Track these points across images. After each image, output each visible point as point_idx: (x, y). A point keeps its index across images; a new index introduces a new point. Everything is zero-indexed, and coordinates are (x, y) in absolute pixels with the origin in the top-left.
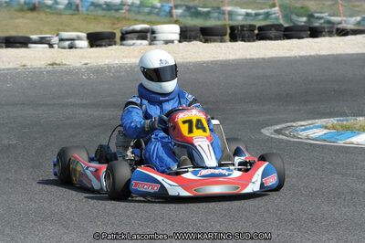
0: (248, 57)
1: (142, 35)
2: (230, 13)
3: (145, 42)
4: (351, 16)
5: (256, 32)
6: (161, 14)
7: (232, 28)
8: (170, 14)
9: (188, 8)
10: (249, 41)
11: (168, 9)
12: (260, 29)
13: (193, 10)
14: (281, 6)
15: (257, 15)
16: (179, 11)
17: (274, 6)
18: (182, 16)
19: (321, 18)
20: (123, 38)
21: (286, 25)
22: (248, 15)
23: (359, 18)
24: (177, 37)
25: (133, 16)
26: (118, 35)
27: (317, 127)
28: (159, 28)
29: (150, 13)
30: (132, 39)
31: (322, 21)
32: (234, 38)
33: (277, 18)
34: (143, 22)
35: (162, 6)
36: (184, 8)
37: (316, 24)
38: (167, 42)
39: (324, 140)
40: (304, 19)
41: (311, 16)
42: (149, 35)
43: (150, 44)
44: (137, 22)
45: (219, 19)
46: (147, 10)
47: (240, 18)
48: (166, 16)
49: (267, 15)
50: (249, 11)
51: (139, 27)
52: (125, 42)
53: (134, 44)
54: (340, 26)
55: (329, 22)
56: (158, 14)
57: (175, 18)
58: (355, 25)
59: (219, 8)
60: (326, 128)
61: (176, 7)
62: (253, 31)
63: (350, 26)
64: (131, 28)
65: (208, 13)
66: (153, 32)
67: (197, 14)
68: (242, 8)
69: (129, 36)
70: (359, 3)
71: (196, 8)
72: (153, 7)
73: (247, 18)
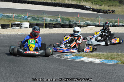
0: (50, 33)
1: (18, 25)
2: (45, 20)
4: (82, 22)
5: (53, 25)
6: (24, 19)
7: (46, 24)
8: (27, 19)
9: (32, 18)
10: (51, 28)
11: (26, 18)
12: (54, 24)
13: (34, 18)
14: (61, 18)
15: (53, 20)
16: (30, 18)
17: (59, 18)
18: (31, 20)
20: (12, 26)
21: (62, 24)
23: (84, 22)
24: (29, 26)
25: (15, 19)
26: (10, 25)
27: (70, 55)
28: (23, 23)
29: (20, 19)
30: (15, 26)
31: (73, 23)
32: (46, 27)
33: (60, 22)
34: (18, 21)
35: (24, 17)
37: (72, 24)
38: (25, 28)
39: (72, 59)
40: (68, 22)
41: (70, 21)
42: (20, 25)
43: (20, 28)
44: (16, 21)
45: (42, 21)
46: (20, 18)
47: (48, 21)
48: (26, 20)
49: (57, 20)
50: (51, 19)
51: (17, 23)
52: (12, 27)
53: (15, 28)
54: (79, 24)
55: (75, 23)
56: (23, 19)
57: (28, 20)
58: (83, 24)
59: (42, 18)
60: (73, 55)
61: (29, 17)
62: (52, 25)
63: (82, 25)
64: (14, 23)
65: (39, 19)
66: (21, 24)
67: (35, 19)
68: (49, 18)
69: (14, 25)
70: (85, 18)
71: (35, 17)
72: (22, 17)
73: (51, 21)
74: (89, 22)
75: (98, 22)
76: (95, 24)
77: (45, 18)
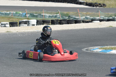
1: (26, 23)
3: (26, 25)
6: (22, 16)
9: (31, 14)
20: (20, 23)
23: (84, 17)
24: (36, 23)
30: (23, 24)
31: (73, 18)
35: (22, 14)
36: (29, 14)
38: (33, 25)
39: (102, 52)
40: (67, 17)
41: (69, 17)
47: (47, 17)
49: (56, 16)
55: (75, 18)
57: (27, 17)
59: (40, 14)
64: (22, 21)
65: (37, 16)
71: (33, 14)
72: (20, 14)
73: (50, 17)
77: (43, 14)
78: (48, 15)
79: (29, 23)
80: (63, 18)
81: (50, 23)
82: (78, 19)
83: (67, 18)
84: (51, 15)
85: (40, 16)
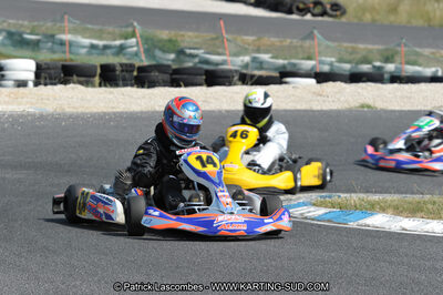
2: (71, 44)
4: (236, 55)
9: (10, 35)
13: (16, 37)
15: (106, 47)
18: (2, 44)
19: (196, 56)
22: (93, 47)
23: (247, 59)
24: (32, 76)
31: (197, 60)
33: (136, 54)
36: (4, 34)
40: (172, 56)
41: (181, 53)
45: (53, 52)
47: (84, 51)
49: (121, 48)
50: (95, 42)
55: (207, 62)
59: (53, 36)
65: (38, 42)
68: (84, 37)
71: (20, 35)
73: (94, 51)
74: (265, 57)
75: (309, 58)
76: (294, 65)
77: (66, 37)
78: (87, 42)
79: (3, 76)
80: (154, 57)
81: (97, 80)
82: (217, 64)
83: (169, 58)
84: (101, 43)
85: (50, 44)
